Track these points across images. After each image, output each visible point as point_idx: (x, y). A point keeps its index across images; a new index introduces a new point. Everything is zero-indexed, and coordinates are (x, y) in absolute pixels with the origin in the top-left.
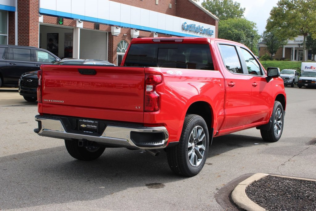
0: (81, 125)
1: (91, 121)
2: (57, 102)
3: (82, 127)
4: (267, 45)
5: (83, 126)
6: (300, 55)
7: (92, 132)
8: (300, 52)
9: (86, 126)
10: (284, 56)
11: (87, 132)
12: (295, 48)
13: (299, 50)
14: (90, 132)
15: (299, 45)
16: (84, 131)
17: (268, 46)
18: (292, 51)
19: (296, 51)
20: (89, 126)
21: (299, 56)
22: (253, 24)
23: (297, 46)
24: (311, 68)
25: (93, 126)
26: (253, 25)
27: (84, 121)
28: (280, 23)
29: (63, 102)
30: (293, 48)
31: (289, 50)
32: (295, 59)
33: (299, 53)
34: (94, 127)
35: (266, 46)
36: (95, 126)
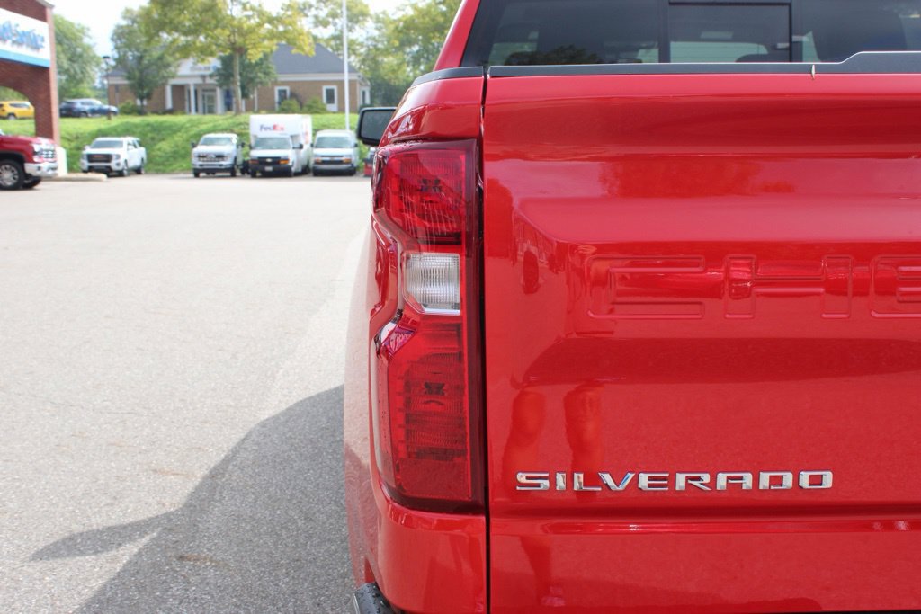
4: (128, 78)
6: (206, 102)
8: (207, 94)
10: (169, 105)
12: (196, 85)
13: (204, 90)
15: (203, 77)
17: (132, 82)
18: (186, 93)
19: (196, 92)
21: (204, 105)
22: (83, 28)
23: (199, 81)
24: (275, 128)
26: (82, 30)
28: (176, 22)
30: (188, 85)
31: (180, 91)
32: (197, 110)
33: (204, 97)
35: (126, 82)
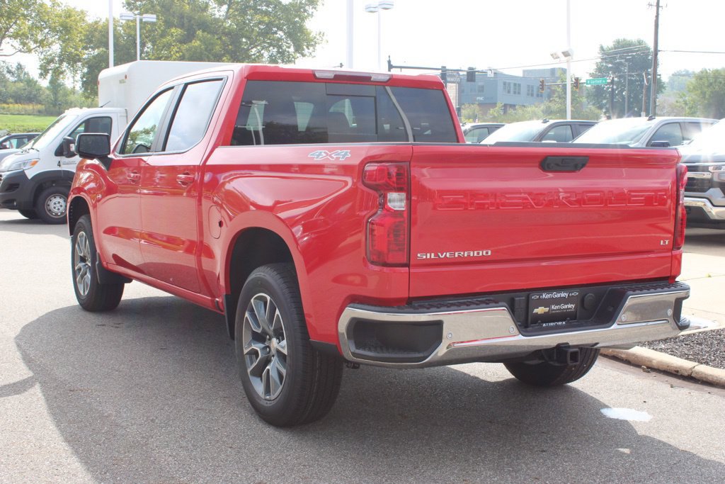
0: (536, 311)
1: (564, 295)
2: (469, 256)
3: (537, 313)
5: (540, 310)
7: (564, 323)
9: (547, 309)
11: (552, 324)
14: (560, 323)
16: (544, 325)
20: (557, 307)
25: (566, 306)
27: (545, 296)
29: (487, 253)
34: (568, 309)
36: (570, 306)
